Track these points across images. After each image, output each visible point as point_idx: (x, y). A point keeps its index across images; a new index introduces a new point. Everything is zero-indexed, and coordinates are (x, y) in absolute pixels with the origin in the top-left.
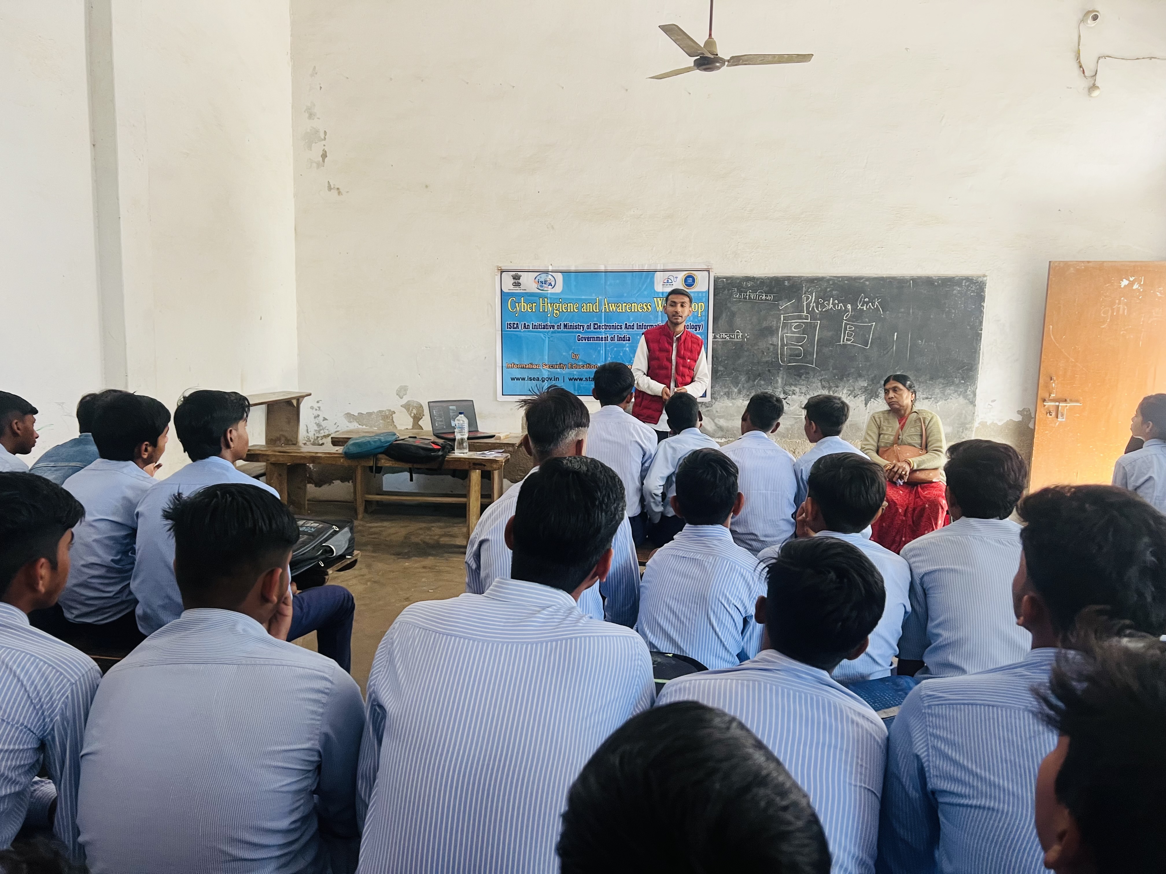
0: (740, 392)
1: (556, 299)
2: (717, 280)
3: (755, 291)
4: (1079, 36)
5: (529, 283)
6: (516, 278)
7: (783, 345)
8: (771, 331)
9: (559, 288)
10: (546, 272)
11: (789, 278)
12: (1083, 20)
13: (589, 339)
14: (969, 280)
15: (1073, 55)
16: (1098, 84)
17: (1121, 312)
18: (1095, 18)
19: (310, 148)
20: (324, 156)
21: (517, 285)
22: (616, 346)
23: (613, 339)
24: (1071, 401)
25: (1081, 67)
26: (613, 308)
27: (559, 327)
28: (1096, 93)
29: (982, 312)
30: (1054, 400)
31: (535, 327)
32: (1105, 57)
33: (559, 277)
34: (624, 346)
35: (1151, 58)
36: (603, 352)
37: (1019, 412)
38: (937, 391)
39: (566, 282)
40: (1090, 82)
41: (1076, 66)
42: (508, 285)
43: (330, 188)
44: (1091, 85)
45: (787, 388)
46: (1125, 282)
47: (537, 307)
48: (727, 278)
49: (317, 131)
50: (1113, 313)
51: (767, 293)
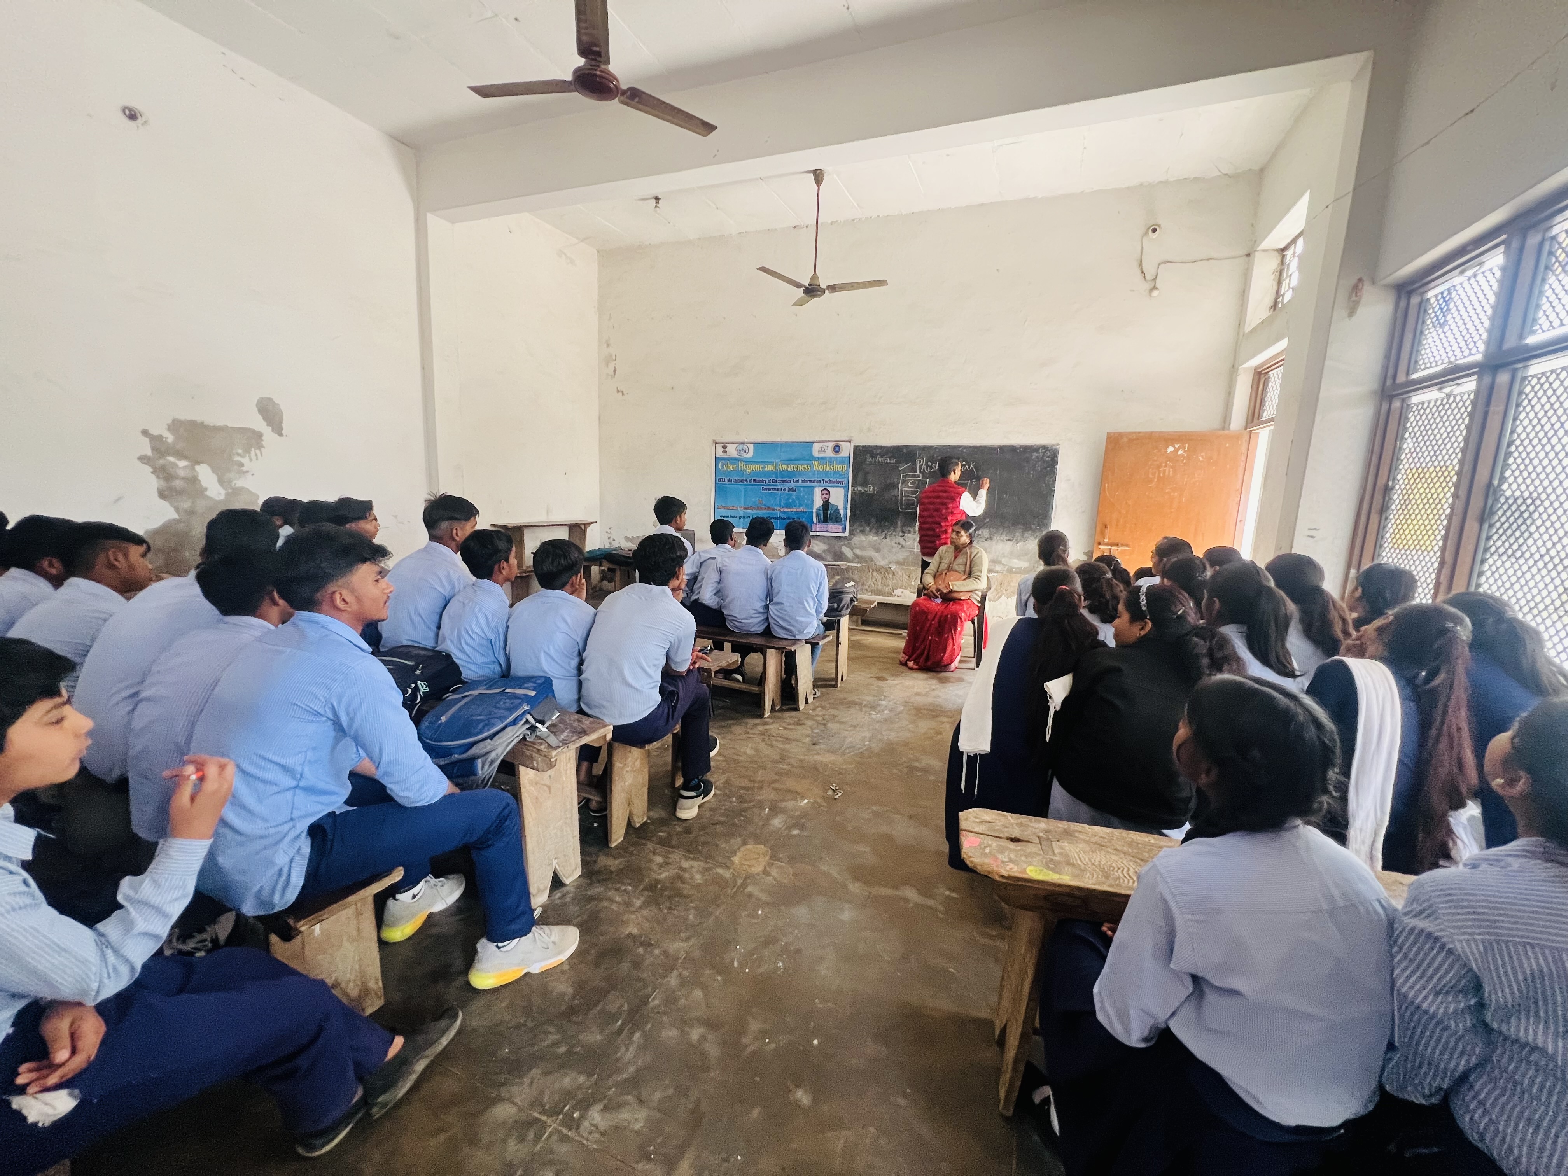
0: (871, 530)
1: (748, 462)
2: (856, 448)
3: (882, 457)
4: (1142, 248)
5: (732, 451)
6: (724, 447)
7: (902, 496)
8: (894, 486)
9: (750, 455)
10: (743, 443)
11: (906, 447)
12: (1146, 233)
13: (769, 490)
14: (1045, 448)
15: (1136, 264)
16: (1158, 285)
17: (1167, 473)
18: (1154, 230)
19: (607, 366)
20: (615, 370)
21: (725, 452)
22: (788, 495)
23: (785, 490)
24: (1122, 545)
25: (1143, 273)
26: (785, 468)
27: (750, 481)
28: (1155, 293)
29: (1055, 473)
31: (736, 481)
32: (1165, 262)
33: (751, 447)
34: (791, 495)
35: (1208, 259)
36: (778, 499)
38: (1018, 534)
39: (755, 449)
40: (1150, 285)
41: (1139, 272)
42: (720, 453)
43: (618, 391)
44: (1152, 286)
45: (904, 529)
46: (1171, 449)
47: (737, 467)
48: (863, 447)
49: (611, 355)
50: (1159, 473)
51: (891, 458)
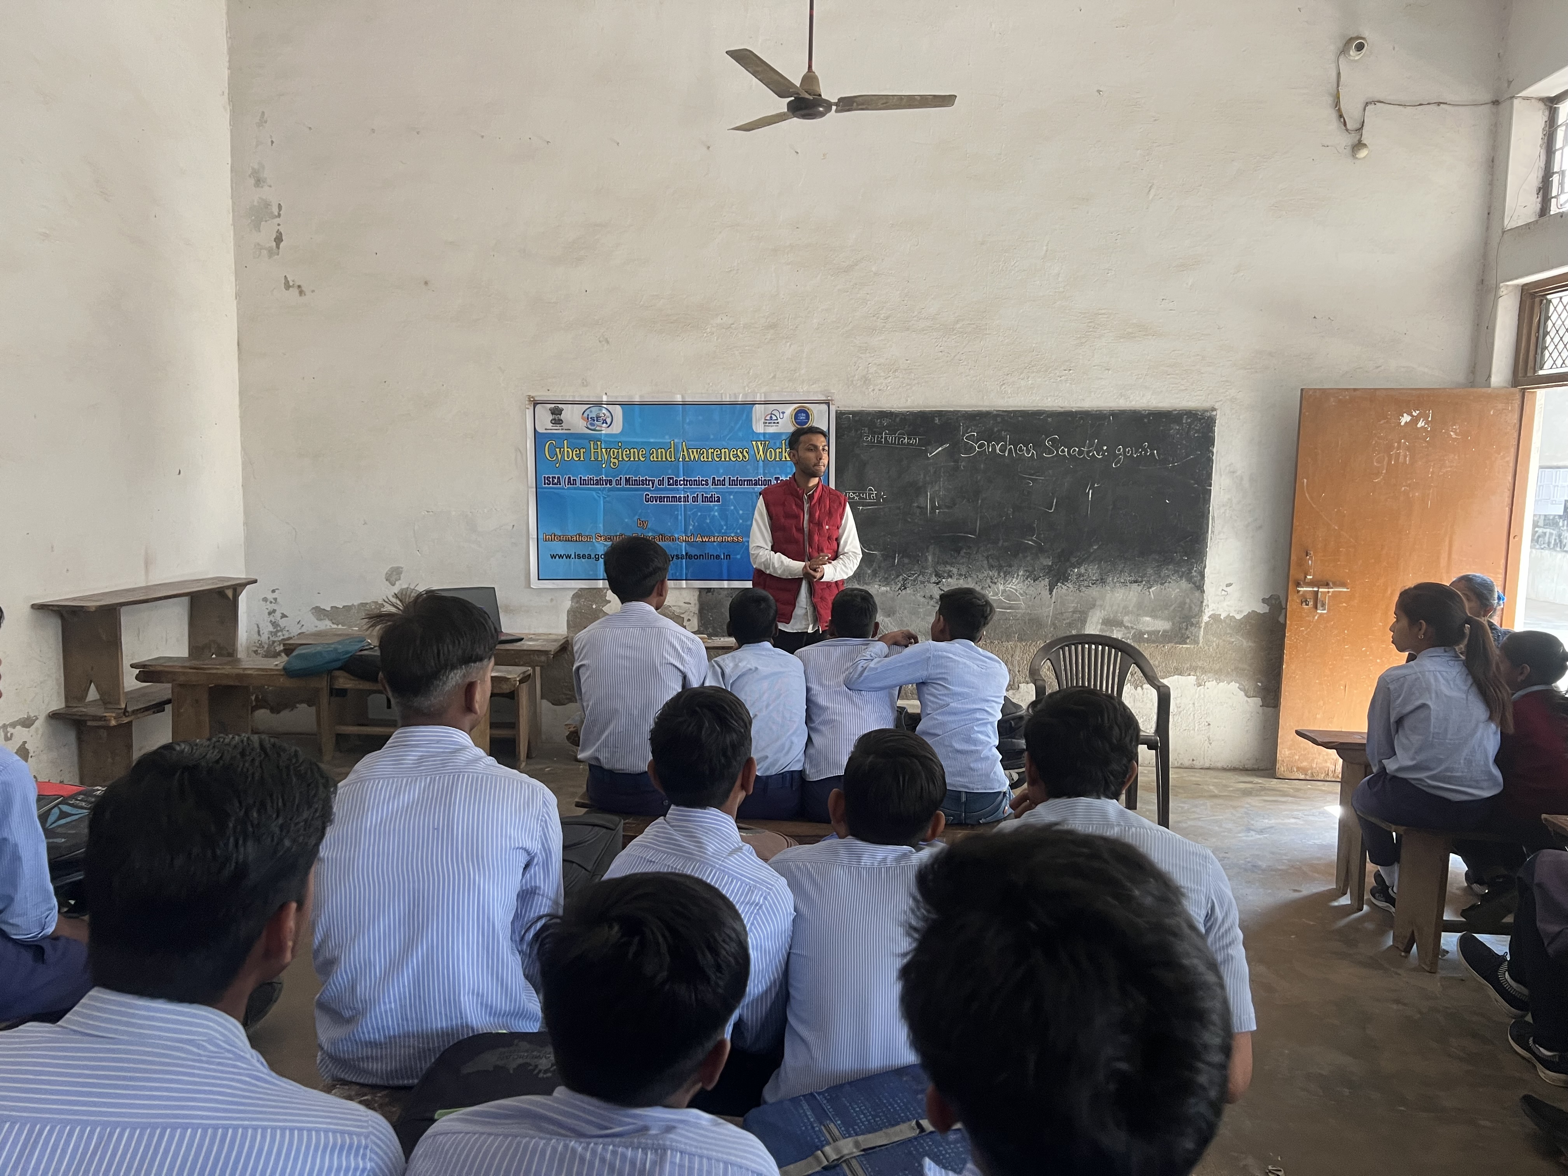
1: (613, 443)
2: (840, 415)
3: (893, 432)
4: (1339, 74)
5: (574, 419)
6: (557, 412)
7: (933, 508)
8: (919, 490)
9: (617, 427)
10: (599, 404)
11: (940, 414)
12: (1344, 51)
13: (661, 499)
14: (1191, 414)
15: (1330, 100)
16: (1364, 141)
17: (1401, 460)
18: (1360, 47)
19: (258, 228)
20: (279, 239)
21: (557, 422)
22: (700, 509)
23: (695, 499)
24: (1335, 585)
25: (1341, 116)
26: (694, 455)
27: (618, 482)
28: (1363, 153)
29: (1210, 460)
30: (1311, 584)
31: (583, 482)
32: (1374, 102)
33: (618, 411)
34: (711, 509)
35: (1439, 104)
36: (681, 518)
37: (1264, 601)
38: (1150, 571)
39: (627, 419)
40: (1352, 139)
41: (1334, 115)
42: (545, 423)
43: (287, 286)
44: (1356, 140)
45: (940, 568)
46: (1406, 418)
47: (588, 452)
48: (855, 414)
49: (267, 205)
50: (1390, 461)
51: (910, 435)
